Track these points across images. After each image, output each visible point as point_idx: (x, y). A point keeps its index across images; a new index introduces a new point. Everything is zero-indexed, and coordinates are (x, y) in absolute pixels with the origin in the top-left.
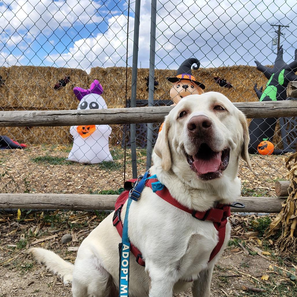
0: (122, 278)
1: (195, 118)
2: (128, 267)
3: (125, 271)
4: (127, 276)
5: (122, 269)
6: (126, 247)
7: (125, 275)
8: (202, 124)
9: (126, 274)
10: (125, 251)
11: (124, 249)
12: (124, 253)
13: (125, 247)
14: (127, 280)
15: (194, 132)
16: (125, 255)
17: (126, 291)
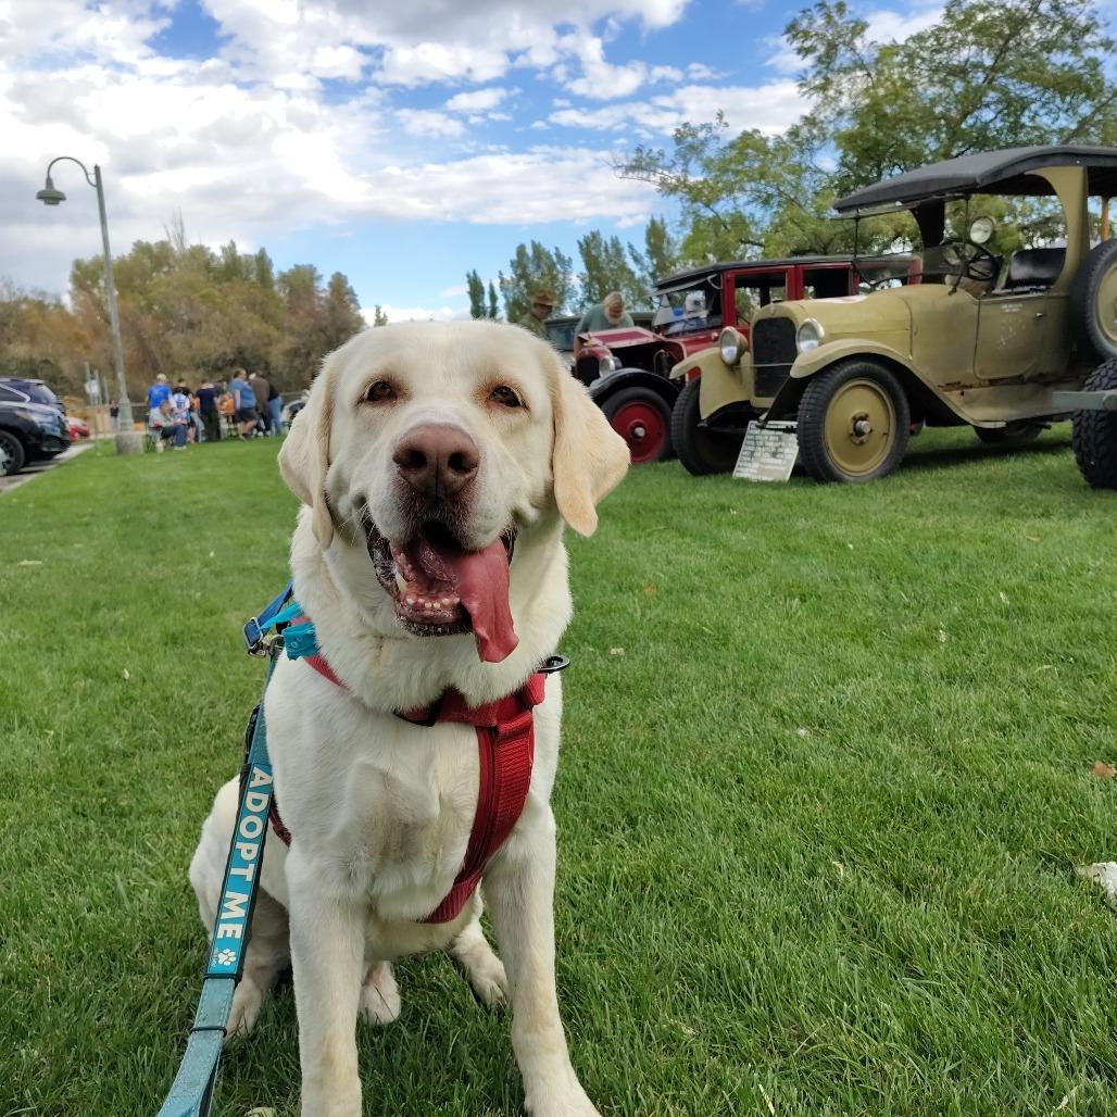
0: (234, 871)
1: (429, 433)
2: (260, 840)
3: (249, 851)
4: (252, 867)
5: (239, 845)
6: (261, 778)
7: (245, 864)
8: (447, 459)
9: (251, 862)
10: (255, 789)
11: (252, 784)
12: (251, 796)
13: (257, 778)
14: (249, 878)
15: (413, 478)
16: (257, 802)
17: (241, 913)
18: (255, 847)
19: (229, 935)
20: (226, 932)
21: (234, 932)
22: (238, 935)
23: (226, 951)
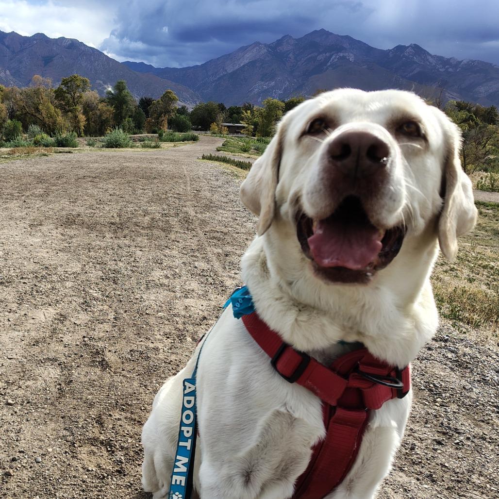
0: (181, 444)
3: (188, 432)
4: (190, 441)
6: (189, 388)
7: (186, 440)
14: (189, 448)
17: (184, 469)
18: (190, 429)
19: (178, 483)
20: (176, 480)
21: (181, 481)
22: (183, 484)
23: (177, 493)
